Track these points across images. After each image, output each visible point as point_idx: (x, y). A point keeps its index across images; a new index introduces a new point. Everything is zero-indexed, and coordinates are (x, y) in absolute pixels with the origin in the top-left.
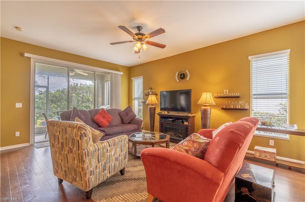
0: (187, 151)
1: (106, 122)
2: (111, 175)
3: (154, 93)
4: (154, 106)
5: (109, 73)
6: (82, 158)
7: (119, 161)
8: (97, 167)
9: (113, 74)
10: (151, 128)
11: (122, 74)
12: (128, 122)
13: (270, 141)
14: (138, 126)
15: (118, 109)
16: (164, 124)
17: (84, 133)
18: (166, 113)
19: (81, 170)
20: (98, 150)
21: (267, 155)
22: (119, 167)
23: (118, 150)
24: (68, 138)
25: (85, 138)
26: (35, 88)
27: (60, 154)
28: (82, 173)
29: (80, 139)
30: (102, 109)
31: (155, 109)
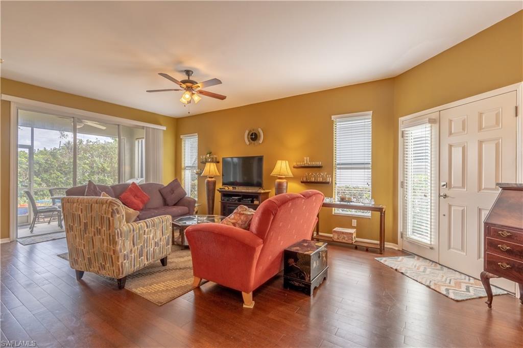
0: (234, 224)
1: (140, 202)
2: (149, 262)
3: (214, 159)
4: (213, 179)
5: (144, 127)
6: (114, 239)
7: (159, 247)
8: (131, 250)
9: (150, 130)
10: (209, 211)
11: (165, 129)
12: (174, 203)
13: (353, 220)
14: (189, 209)
15: (158, 184)
16: (228, 205)
17: (116, 209)
18: (231, 188)
19: (112, 253)
20: (133, 230)
21: (345, 236)
22: (160, 254)
23: (159, 233)
24: (94, 217)
25: (118, 216)
26: (17, 150)
27: (82, 238)
28: (113, 256)
29: (112, 216)
30: (134, 183)
31: (214, 183)
